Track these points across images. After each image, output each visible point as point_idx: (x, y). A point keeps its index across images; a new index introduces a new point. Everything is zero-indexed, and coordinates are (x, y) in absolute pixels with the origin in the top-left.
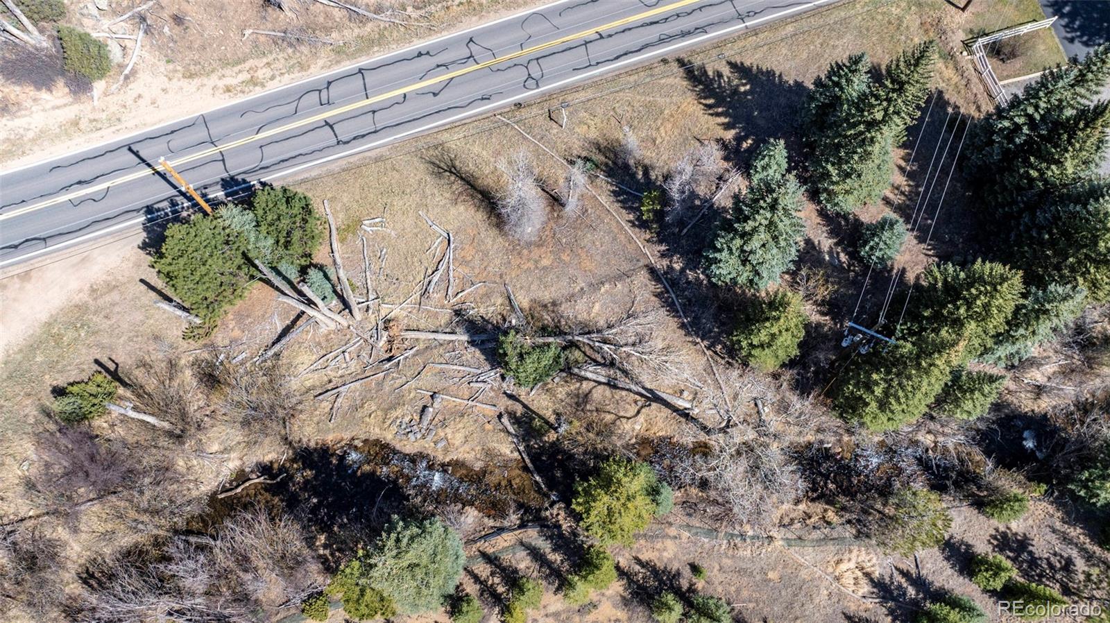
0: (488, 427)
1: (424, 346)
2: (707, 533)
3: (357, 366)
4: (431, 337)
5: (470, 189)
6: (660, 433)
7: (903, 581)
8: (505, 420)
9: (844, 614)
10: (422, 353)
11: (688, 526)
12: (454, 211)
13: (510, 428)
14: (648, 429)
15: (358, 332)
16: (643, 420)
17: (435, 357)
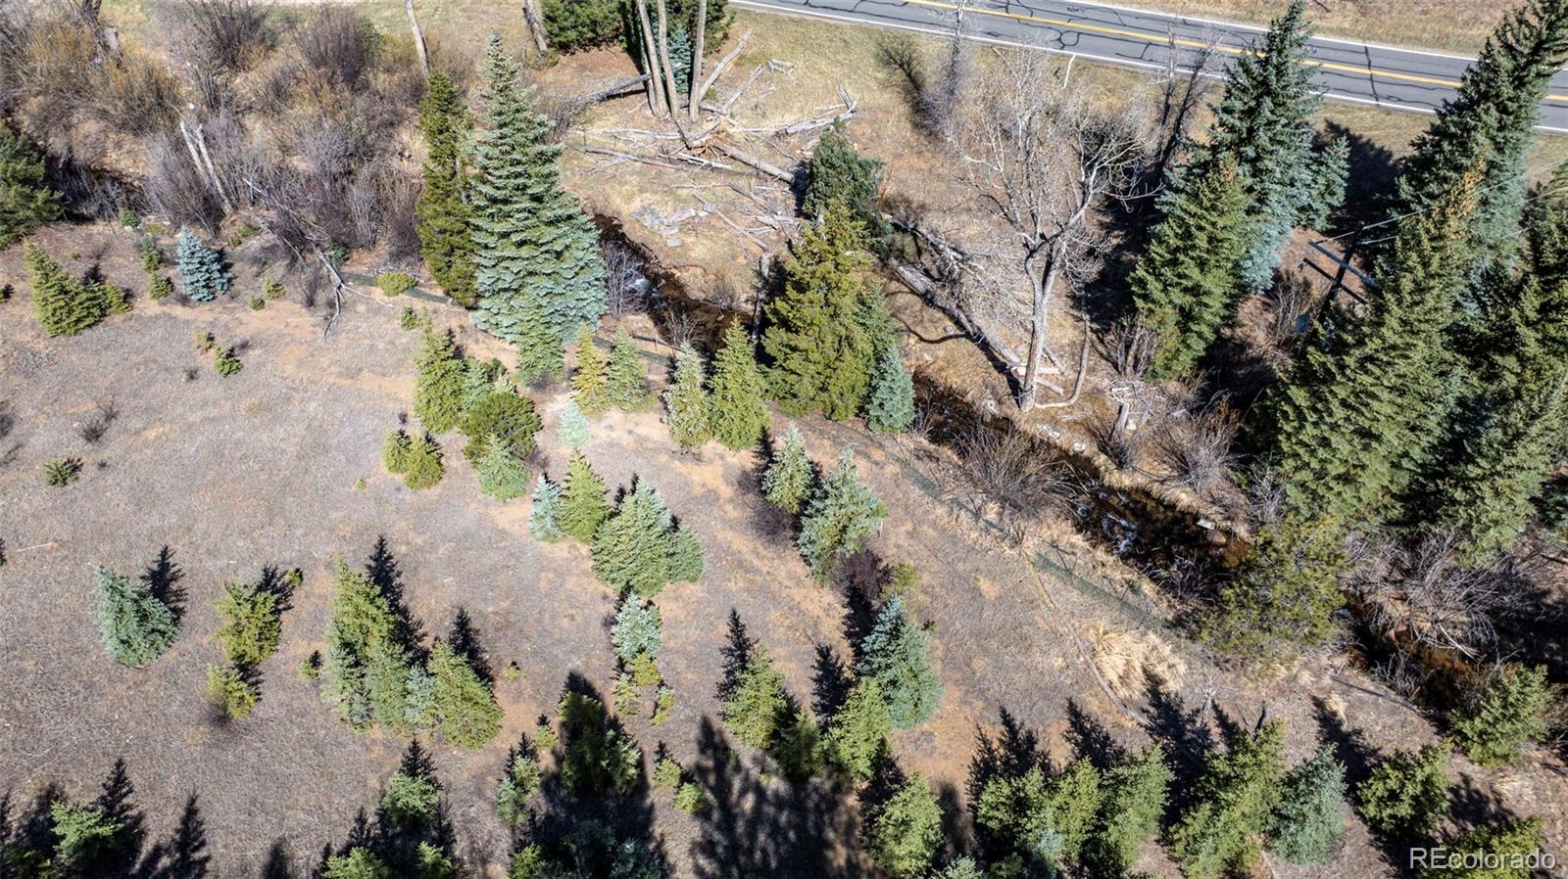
1: (739, 170)
2: (926, 485)
3: (653, 150)
4: (753, 161)
5: (911, 86)
6: (953, 379)
7: (1215, 732)
8: (766, 261)
9: (1071, 704)
10: (729, 173)
11: (904, 463)
12: (877, 94)
13: (766, 272)
14: (941, 369)
15: (683, 128)
16: (941, 354)
17: (742, 183)
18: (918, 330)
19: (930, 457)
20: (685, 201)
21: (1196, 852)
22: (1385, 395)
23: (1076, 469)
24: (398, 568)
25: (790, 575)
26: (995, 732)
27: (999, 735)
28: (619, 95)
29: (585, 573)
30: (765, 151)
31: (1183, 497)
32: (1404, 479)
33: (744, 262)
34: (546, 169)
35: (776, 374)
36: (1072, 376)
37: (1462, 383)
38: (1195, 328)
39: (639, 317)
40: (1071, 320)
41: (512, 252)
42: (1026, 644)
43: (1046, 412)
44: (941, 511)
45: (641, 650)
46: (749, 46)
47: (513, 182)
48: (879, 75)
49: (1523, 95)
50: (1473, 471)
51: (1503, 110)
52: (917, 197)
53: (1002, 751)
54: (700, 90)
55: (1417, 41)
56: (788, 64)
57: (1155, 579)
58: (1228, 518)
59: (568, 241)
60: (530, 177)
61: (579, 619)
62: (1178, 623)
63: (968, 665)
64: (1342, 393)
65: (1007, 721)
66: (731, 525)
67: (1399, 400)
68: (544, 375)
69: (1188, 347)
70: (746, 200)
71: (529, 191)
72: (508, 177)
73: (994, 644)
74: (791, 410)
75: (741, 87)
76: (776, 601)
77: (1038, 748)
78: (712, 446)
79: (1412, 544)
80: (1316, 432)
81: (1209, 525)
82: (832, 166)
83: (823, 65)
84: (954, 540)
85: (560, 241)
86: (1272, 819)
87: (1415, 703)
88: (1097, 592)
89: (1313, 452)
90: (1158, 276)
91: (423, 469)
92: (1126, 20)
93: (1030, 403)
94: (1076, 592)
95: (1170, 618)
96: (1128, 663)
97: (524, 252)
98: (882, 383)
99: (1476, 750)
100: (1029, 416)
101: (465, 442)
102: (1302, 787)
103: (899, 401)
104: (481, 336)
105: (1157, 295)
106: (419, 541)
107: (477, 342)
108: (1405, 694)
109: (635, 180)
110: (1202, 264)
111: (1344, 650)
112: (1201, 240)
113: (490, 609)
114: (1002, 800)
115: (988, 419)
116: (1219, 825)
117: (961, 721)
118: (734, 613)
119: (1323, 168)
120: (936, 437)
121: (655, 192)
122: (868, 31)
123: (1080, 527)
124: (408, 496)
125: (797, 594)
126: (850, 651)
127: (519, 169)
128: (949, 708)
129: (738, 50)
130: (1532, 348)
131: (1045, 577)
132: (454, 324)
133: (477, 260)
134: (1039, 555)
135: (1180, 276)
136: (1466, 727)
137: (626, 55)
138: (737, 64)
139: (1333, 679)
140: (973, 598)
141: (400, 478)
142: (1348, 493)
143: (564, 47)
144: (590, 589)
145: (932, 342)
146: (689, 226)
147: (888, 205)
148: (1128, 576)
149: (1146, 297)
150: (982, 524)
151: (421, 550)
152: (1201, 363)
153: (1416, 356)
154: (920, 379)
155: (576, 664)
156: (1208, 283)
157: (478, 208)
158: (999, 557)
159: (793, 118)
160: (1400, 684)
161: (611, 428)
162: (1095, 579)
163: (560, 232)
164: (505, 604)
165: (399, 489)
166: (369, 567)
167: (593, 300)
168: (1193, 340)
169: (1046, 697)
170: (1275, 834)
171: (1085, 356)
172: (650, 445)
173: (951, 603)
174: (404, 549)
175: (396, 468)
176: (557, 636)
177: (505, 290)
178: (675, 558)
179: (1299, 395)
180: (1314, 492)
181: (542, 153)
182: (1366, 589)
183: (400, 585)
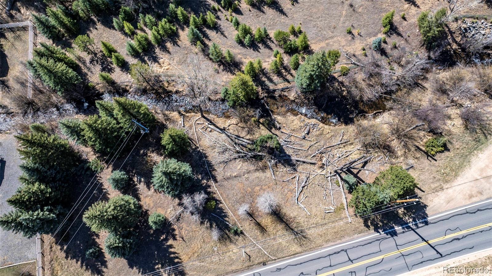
0: (285, 125)
122: (317, 246)
166: (285, 12)
174: (283, 18)
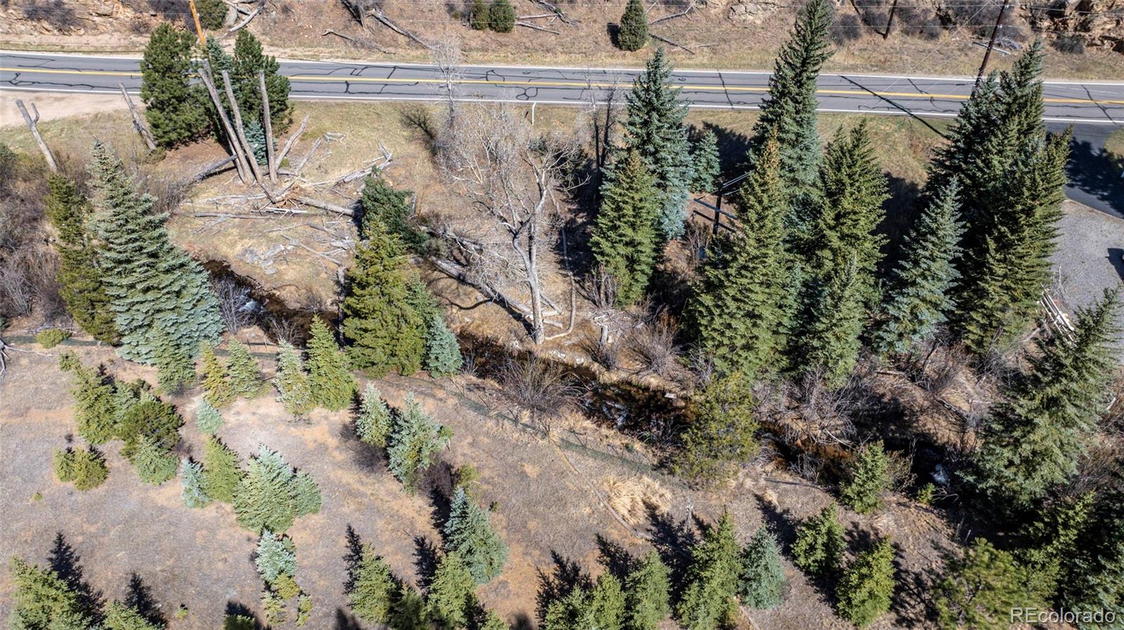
1: (313, 212)
2: (478, 408)
3: (246, 208)
4: (323, 205)
5: (427, 137)
6: (488, 331)
7: (697, 534)
8: (341, 272)
9: (599, 537)
10: (307, 216)
11: (461, 396)
12: (406, 147)
13: (342, 280)
14: (479, 326)
15: (267, 190)
16: (476, 315)
17: (316, 221)
18: (457, 302)
19: (478, 387)
20: (275, 241)
21: (696, 618)
22: (757, 288)
23: (580, 376)
24: (74, 556)
25: (389, 493)
26: (550, 570)
27: (554, 571)
28: (215, 174)
29: (231, 525)
30: (330, 196)
31: (653, 381)
32: (783, 340)
33: (325, 276)
34: (156, 233)
35: (356, 351)
36: (567, 314)
37: (801, 272)
38: (638, 268)
39: (251, 329)
40: (560, 277)
41: (140, 297)
42: (562, 502)
43: (553, 342)
44: (491, 423)
45: (281, 572)
46: (309, 126)
47: (131, 245)
48: (405, 134)
49: (804, 91)
50: (819, 326)
51: (796, 102)
52: (445, 212)
53: (557, 582)
54: (275, 162)
55: (749, 66)
56: (339, 134)
57: (642, 439)
58: (684, 389)
59: (183, 282)
60: (144, 240)
61: (230, 560)
62: (661, 465)
63: (525, 527)
64: (732, 292)
65: (557, 559)
66: (340, 466)
67: (767, 290)
68: (181, 384)
69: (637, 281)
70: (321, 233)
71: (145, 251)
72: (127, 243)
73: (541, 508)
74: (373, 374)
75: (307, 155)
76: (380, 513)
77: (581, 573)
78: (317, 412)
79: (798, 381)
80: (721, 321)
81: (672, 396)
82: (376, 200)
83: (364, 132)
84: (503, 442)
85: (177, 283)
86: (740, 583)
87: (819, 483)
88: (605, 457)
89: (722, 334)
90: (607, 238)
91: (89, 474)
92: (567, 76)
93: (541, 338)
94: (591, 460)
95: (655, 463)
96: (633, 500)
97: (150, 296)
98: (434, 343)
99: (858, 505)
100: (543, 347)
101: (122, 445)
102: (754, 556)
103: (449, 353)
104: (127, 365)
105: (608, 250)
106: (93, 529)
107: (125, 370)
108: (812, 479)
109: (235, 231)
110: (633, 226)
111: (770, 459)
112: (628, 210)
113: (158, 569)
114: (560, 615)
115: (516, 354)
116: (706, 595)
117: (526, 568)
118: (350, 528)
119: (702, 152)
120: (482, 374)
121: (252, 238)
122: (393, 105)
123: (589, 414)
124: (80, 497)
125: (395, 505)
126: (439, 537)
127: (134, 236)
128: (516, 560)
129: (301, 129)
130: (836, 243)
131: (569, 453)
132: (104, 360)
133: (113, 308)
134: (562, 440)
135: (620, 235)
136: (849, 491)
137: (217, 144)
138: (302, 140)
139: (766, 480)
140: (522, 479)
141: (70, 485)
142: (751, 356)
143: (170, 145)
144: (237, 535)
145: (468, 309)
146: (281, 258)
147: (424, 220)
148: (626, 441)
149: (602, 254)
150: (520, 426)
151: (95, 536)
152: (648, 290)
153: (770, 261)
154: (463, 336)
155: (233, 595)
156: (638, 237)
157: (108, 269)
158: (536, 447)
159: (348, 171)
160: (808, 474)
161: (238, 413)
162: (602, 448)
163: (175, 277)
164: (170, 563)
165: (71, 494)
166: (51, 559)
167: (212, 323)
168: (639, 276)
169: (581, 537)
170: (745, 593)
171: (574, 299)
172: (270, 420)
173: (507, 486)
174: (80, 539)
175: (67, 476)
176: (215, 577)
177: (140, 327)
178: (298, 498)
179: (707, 299)
180: (731, 360)
181: (151, 222)
182: (778, 417)
183: (80, 567)
